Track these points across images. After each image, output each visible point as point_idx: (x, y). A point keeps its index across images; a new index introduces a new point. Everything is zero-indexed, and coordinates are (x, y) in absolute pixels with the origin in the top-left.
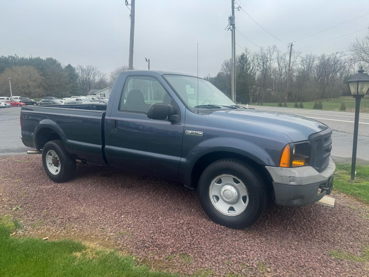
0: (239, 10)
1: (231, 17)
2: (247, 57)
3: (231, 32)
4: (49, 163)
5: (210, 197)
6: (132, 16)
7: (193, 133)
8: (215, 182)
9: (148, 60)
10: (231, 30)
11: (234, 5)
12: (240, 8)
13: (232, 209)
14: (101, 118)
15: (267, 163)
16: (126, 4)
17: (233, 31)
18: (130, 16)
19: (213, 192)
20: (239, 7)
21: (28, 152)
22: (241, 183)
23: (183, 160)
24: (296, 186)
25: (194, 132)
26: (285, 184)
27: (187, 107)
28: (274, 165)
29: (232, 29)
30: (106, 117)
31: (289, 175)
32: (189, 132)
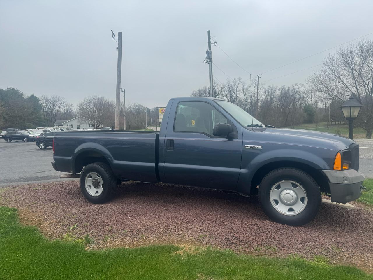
0: (215, 46)
1: (208, 51)
3: (208, 65)
4: (88, 186)
5: (271, 201)
7: (252, 147)
8: (275, 188)
11: (210, 40)
13: (291, 210)
14: (155, 139)
15: (323, 168)
16: (113, 37)
17: (210, 64)
18: (118, 48)
20: (215, 43)
21: (61, 176)
22: (300, 187)
23: (243, 171)
24: (349, 184)
25: (254, 146)
26: (340, 184)
27: (242, 126)
28: (329, 169)
29: (209, 62)
30: (160, 138)
31: (343, 176)
32: (249, 146)
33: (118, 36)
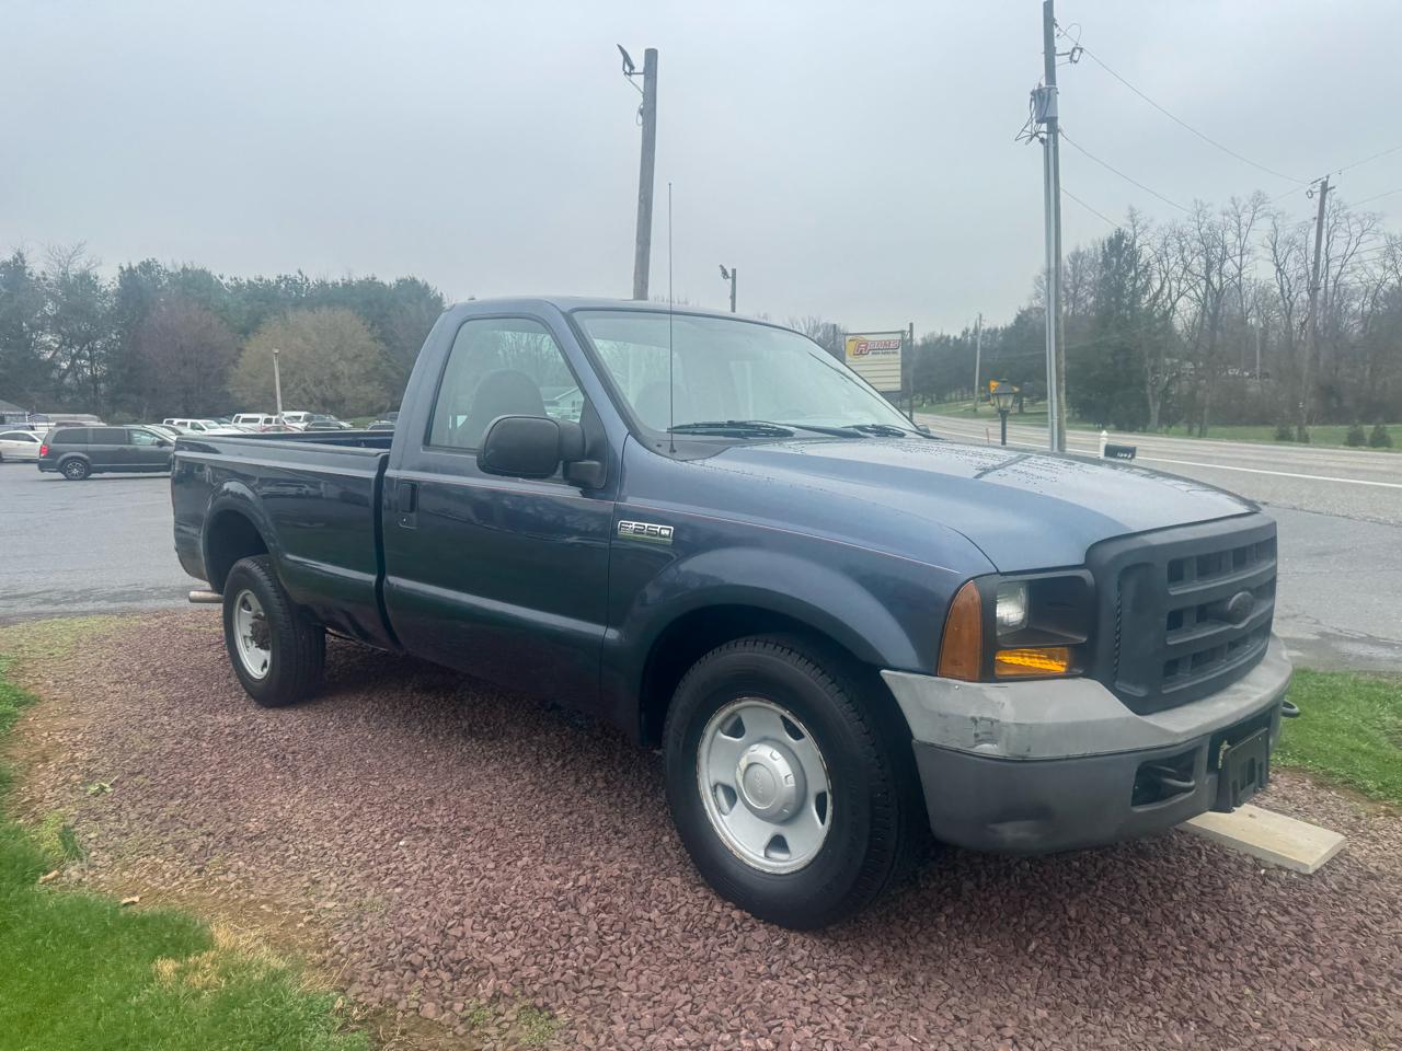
0: (1076, 62)
1: (1040, 90)
2: (1137, 244)
3: (1041, 146)
4: (245, 637)
5: (701, 788)
6: (648, 112)
7: (641, 532)
8: (721, 727)
9: (730, 274)
10: (1042, 140)
11: (1053, 43)
12: (1078, 51)
13: (778, 843)
14: (372, 475)
16: (627, 69)
17: (1051, 142)
18: (641, 112)
19: (711, 771)
20: (1074, 50)
21: (193, 594)
22: (807, 740)
23: (612, 634)
24: (1005, 760)
25: (646, 525)
26: (958, 751)
27: (634, 432)
28: (916, 665)
29: (1045, 136)
30: (389, 473)
31: (973, 713)
32: (631, 526)
33: (643, 65)
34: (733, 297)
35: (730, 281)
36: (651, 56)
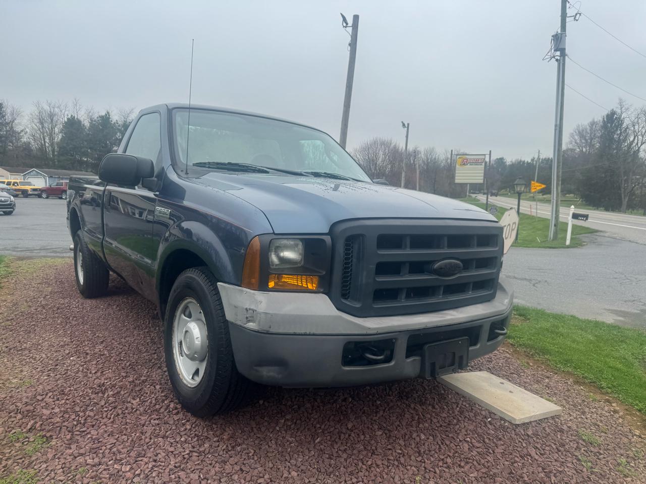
0: (577, 20)
1: (556, 35)
2: (622, 117)
3: (556, 63)
4: (80, 266)
5: (173, 343)
6: (353, 45)
7: (161, 212)
8: (181, 311)
9: (406, 126)
10: (557, 60)
11: (566, 11)
12: (578, 15)
13: (197, 372)
16: (345, 25)
17: (562, 61)
18: (350, 45)
19: (179, 335)
20: (576, 15)
24: (258, 332)
25: (163, 209)
26: (241, 326)
29: (559, 58)
30: (107, 188)
31: (247, 306)
32: (159, 210)
33: (352, 23)
34: (407, 137)
35: (406, 129)
36: (356, 18)
